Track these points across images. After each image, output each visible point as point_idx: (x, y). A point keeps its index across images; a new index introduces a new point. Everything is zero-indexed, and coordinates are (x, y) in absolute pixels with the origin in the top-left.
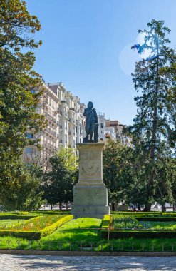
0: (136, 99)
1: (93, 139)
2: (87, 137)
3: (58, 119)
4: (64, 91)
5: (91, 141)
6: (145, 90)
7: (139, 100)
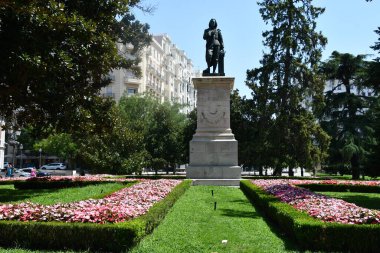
0: (264, 35)
1: (217, 71)
2: (209, 69)
3: (163, 74)
4: (170, 42)
5: (214, 74)
6: (275, 22)
7: (268, 36)
